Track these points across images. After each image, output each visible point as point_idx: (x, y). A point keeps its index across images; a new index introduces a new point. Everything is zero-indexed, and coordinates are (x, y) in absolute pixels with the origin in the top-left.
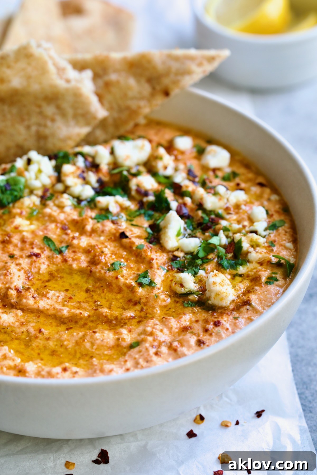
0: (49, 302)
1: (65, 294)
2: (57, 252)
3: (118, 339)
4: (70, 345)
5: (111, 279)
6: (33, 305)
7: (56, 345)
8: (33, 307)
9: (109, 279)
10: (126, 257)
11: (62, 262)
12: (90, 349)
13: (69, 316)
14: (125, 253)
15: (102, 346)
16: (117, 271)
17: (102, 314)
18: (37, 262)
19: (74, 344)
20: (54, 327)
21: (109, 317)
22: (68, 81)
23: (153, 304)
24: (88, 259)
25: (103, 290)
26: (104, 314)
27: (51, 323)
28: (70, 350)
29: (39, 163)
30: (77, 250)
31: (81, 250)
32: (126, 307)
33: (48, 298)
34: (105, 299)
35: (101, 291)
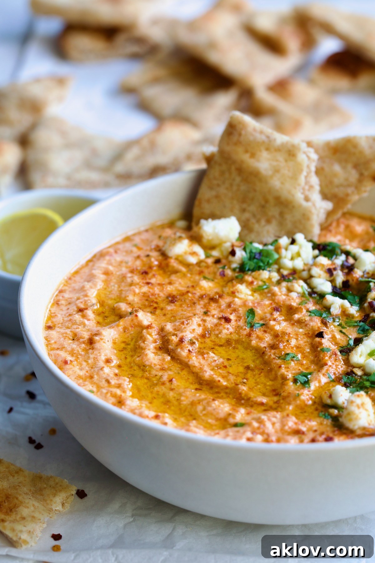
0: (202, 362)
1: (223, 362)
2: (249, 325)
3: (230, 414)
4: (185, 402)
5: (274, 366)
6: (185, 358)
7: (175, 397)
8: (184, 359)
9: (273, 365)
10: (307, 354)
11: (247, 335)
12: (199, 412)
13: (209, 379)
14: (308, 350)
15: (212, 414)
16: (285, 361)
17: (238, 390)
18: (222, 326)
19: (189, 403)
20: (188, 383)
21: (243, 395)
22: (307, 199)
23: (291, 401)
24: (271, 342)
25: (261, 372)
26: (240, 391)
27: (188, 379)
28: (182, 406)
29: (301, 247)
30: (269, 330)
31: (272, 333)
32: (267, 394)
33: (204, 358)
34: (256, 380)
35: (259, 373)
